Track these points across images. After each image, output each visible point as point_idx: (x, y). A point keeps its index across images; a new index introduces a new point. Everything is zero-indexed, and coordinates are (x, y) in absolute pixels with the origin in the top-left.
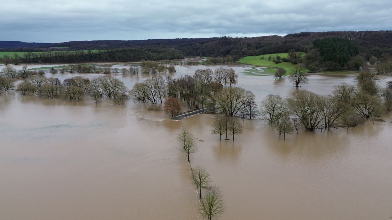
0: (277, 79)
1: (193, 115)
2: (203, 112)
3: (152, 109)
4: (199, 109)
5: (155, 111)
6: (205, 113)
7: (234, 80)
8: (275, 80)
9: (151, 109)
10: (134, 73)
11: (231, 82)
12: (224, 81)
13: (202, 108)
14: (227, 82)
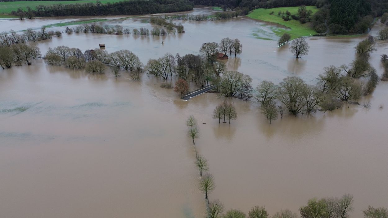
0: (281, 46)
1: (199, 95)
2: (208, 91)
3: (165, 86)
4: (205, 87)
5: (167, 88)
6: (209, 92)
7: (239, 50)
8: (278, 47)
9: (163, 86)
10: (145, 34)
11: (236, 52)
12: (230, 50)
13: (207, 86)
14: (232, 52)
